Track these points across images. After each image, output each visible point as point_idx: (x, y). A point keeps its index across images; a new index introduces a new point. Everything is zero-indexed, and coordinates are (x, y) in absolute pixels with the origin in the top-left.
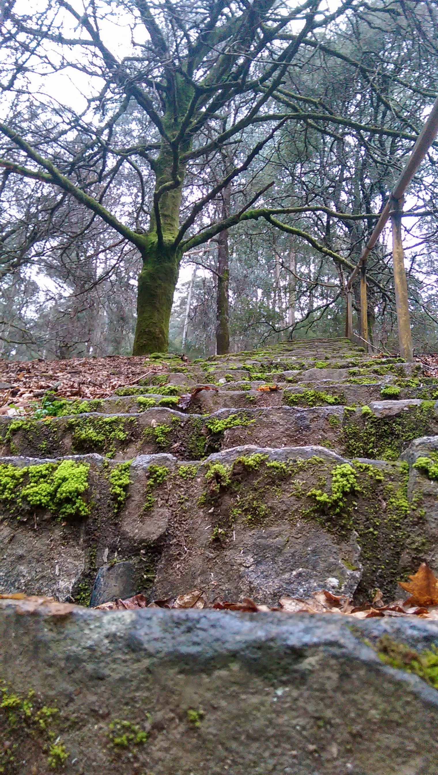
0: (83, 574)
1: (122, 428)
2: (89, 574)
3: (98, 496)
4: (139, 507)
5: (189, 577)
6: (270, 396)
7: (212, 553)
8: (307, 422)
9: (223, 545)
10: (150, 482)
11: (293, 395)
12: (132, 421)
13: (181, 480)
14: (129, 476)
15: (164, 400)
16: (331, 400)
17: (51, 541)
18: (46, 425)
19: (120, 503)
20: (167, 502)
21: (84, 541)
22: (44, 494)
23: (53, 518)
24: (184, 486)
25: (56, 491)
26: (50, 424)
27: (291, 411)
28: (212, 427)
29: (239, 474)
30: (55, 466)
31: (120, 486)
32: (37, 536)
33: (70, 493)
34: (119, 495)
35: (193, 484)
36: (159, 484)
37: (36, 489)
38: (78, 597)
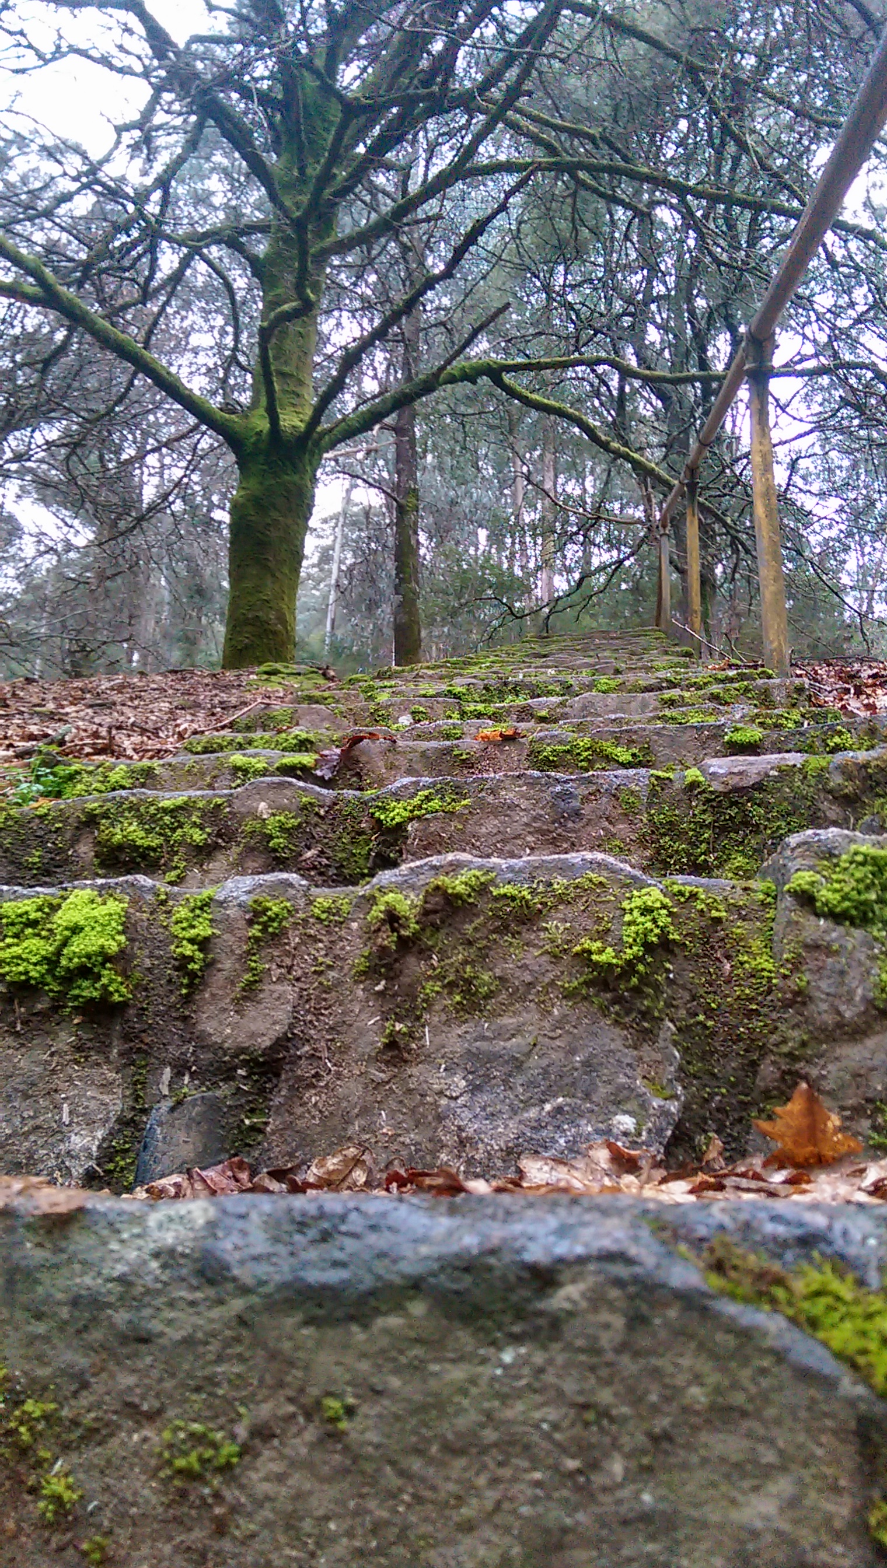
0: (120, 1120)
1: (198, 821)
2: (132, 1120)
3: (148, 963)
4: (233, 983)
5: (336, 1121)
6: (502, 752)
7: (383, 1071)
8: (575, 804)
9: (406, 1055)
10: (255, 931)
11: (549, 749)
12: (218, 806)
13: (318, 926)
14: (211, 920)
15: (285, 761)
16: (625, 757)
17: (52, 1055)
18: (40, 817)
19: (192, 975)
20: (289, 973)
21: (121, 1054)
22: (34, 960)
23: (55, 1009)
24: (324, 938)
25: (58, 953)
26: (46, 815)
27: (543, 781)
28: (382, 817)
29: (435, 912)
30: (55, 902)
31: (192, 941)
32: (23, 1045)
33: (89, 956)
34: (191, 959)
35: (343, 933)
36: (274, 935)
37: (16, 950)
38: (111, 1166)
